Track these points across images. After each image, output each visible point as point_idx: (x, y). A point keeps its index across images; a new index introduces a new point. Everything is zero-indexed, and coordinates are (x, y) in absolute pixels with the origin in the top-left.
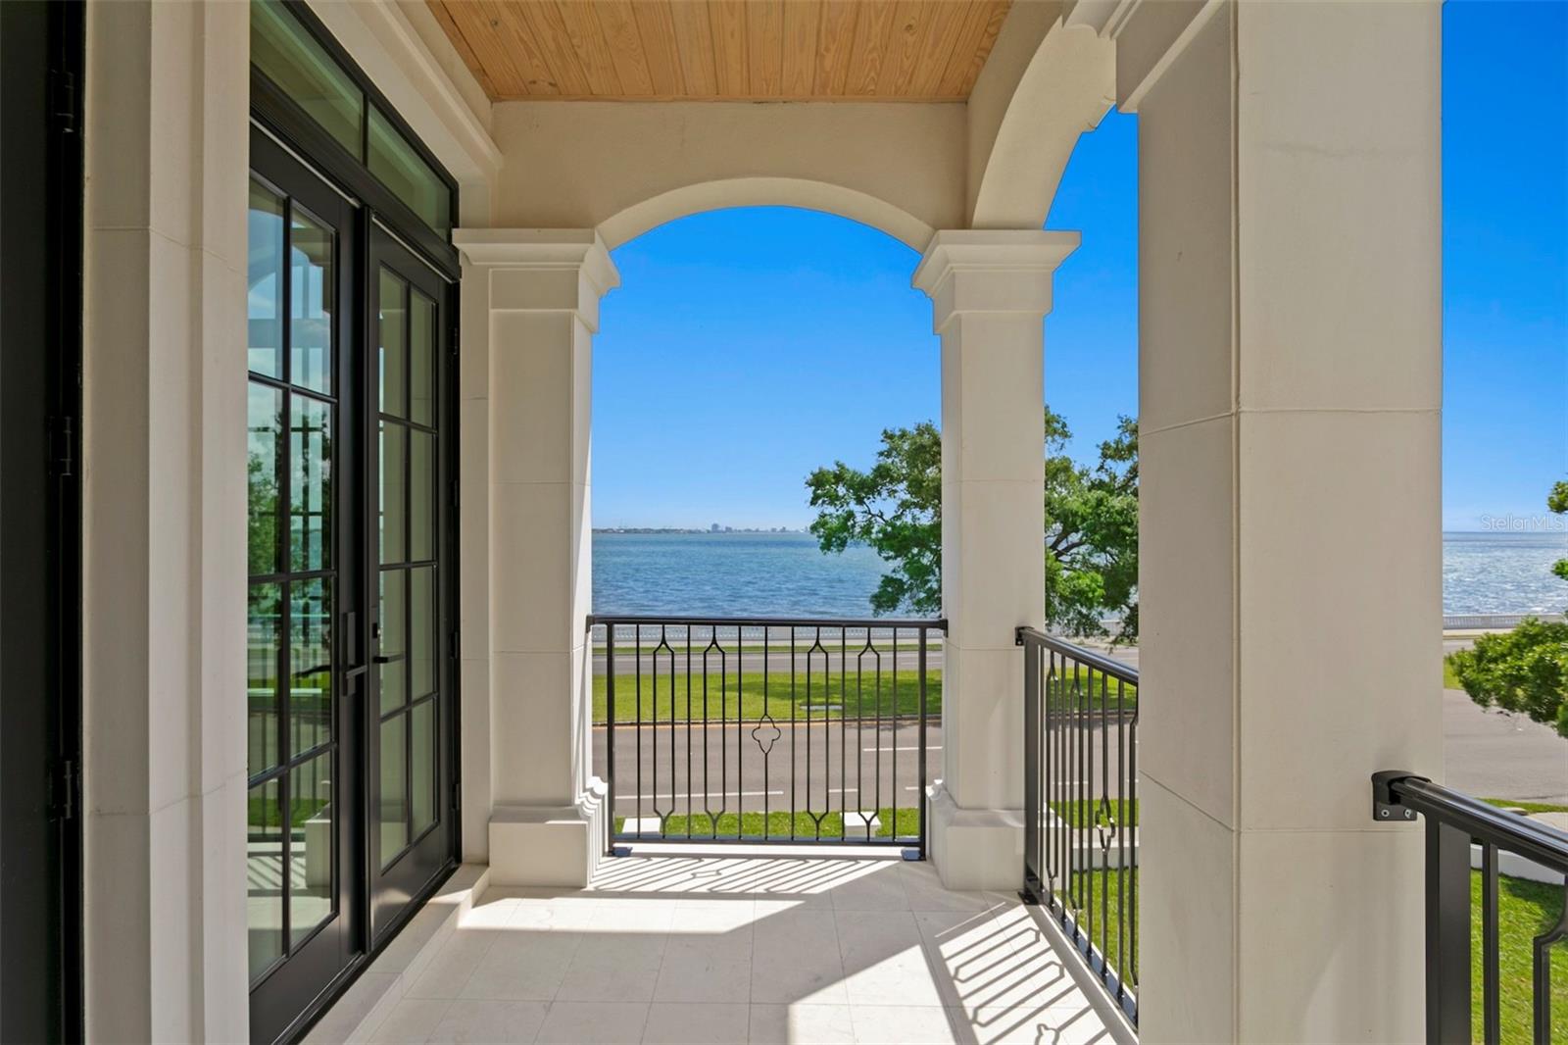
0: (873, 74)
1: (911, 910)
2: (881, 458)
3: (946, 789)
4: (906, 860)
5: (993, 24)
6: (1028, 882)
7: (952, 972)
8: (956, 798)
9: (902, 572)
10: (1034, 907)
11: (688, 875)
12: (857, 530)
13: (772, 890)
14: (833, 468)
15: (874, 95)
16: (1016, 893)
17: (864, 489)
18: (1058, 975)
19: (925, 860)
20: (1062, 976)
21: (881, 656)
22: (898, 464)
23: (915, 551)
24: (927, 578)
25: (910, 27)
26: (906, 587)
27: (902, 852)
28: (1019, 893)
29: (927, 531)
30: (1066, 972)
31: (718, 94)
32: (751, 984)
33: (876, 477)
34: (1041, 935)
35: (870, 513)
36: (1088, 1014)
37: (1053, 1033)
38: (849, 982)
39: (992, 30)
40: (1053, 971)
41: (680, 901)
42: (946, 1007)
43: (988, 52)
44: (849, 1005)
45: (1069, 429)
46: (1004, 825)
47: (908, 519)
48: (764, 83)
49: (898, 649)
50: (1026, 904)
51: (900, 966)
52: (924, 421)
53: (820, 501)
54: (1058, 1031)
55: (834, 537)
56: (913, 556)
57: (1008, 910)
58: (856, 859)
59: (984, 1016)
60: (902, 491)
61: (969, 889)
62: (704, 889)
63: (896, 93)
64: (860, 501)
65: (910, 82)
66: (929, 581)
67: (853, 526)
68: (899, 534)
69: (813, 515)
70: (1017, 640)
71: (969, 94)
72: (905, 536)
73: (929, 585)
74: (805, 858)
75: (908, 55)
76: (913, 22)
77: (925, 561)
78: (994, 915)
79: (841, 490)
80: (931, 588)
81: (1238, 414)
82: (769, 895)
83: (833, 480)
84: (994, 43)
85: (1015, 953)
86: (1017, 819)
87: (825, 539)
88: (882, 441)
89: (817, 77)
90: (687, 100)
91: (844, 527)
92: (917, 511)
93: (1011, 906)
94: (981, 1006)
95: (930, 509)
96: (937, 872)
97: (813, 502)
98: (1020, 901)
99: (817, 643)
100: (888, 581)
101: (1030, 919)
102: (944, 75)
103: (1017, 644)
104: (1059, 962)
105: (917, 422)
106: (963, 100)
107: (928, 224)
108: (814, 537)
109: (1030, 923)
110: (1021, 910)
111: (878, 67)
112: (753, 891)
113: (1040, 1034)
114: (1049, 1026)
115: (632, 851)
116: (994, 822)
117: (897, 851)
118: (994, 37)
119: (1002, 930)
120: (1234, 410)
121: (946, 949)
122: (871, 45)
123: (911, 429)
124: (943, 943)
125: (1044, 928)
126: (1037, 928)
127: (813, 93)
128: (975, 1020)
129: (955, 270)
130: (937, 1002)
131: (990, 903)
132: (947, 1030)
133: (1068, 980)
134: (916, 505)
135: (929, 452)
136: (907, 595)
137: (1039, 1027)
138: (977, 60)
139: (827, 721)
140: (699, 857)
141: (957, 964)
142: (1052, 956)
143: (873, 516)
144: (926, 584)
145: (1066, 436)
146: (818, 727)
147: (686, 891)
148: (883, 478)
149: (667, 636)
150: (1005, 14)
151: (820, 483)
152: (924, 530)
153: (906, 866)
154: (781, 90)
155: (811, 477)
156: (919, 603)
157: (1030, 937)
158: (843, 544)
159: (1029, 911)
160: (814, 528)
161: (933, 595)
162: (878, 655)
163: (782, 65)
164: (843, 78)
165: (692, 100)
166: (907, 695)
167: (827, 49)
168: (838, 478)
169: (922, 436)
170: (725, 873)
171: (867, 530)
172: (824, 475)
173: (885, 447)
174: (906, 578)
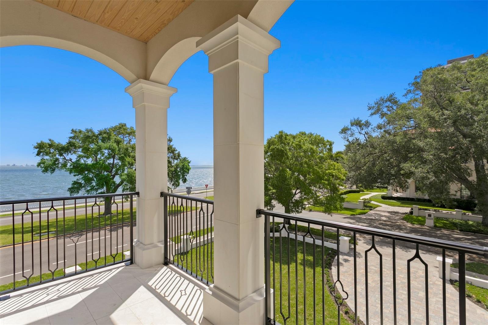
0: (120, 25)
1: (135, 278)
2: (70, 139)
3: (139, 241)
4: (127, 265)
5: (160, 28)
6: (165, 260)
7: (154, 288)
8: (143, 243)
9: (81, 180)
10: (168, 266)
11: (45, 295)
12: (60, 165)
13: (84, 288)
14: (48, 142)
15: (119, 31)
16: (162, 264)
17: (63, 150)
18: (180, 278)
19: (133, 264)
20: (181, 278)
21: (118, 205)
22: (78, 142)
23: (86, 172)
24: (91, 182)
25: (137, 18)
26: (83, 185)
27: (125, 264)
28: (163, 264)
29: (91, 166)
30: (181, 277)
31: (57, 7)
32: (92, 316)
33: (68, 146)
34: (172, 271)
35: (65, 159)
36: (190, 284)
37: (184, 291)
38: (126, 302)
39: (160, 29)
40: (179, 278)
41: (46, 305)
42: (156, 296)
43: (157, 34)
44: (128, 307)
46: (159, 246)
47: (82, 161)
48: (79, 12)
49: (76, 208)
50: (165, 266)
51: (139, 292)
52: (89, 128)
53: (42, 154)
54: (185, 290)
55: (49, 168)
56: (86, 174)
57: (162, 269)
58: (111, 270)
59: (167, 294)
60: (80, 152)
61: (150, 267)
62: (55, 297)
63: (126, 33)
64: (61, 155)
65: (131, 32)
66: (92, 183)
67: (58, 164)
68: (80, 166)
69: (38, 159)
70: (161, 196)
71: (148, 41)
72: (82, 167)
73: (92, 184)
74: (92, 275)
75: (134, 25)
76: (138, 17)
77: (91, 176)
78: (159, 271)
79: (52, 150)
80: (93, 185)
81: (239, 144)
82: (84, 290)
83: (48, 146)
84: (159, 32)
85: (168, 278)
86: (162, 244)
87: (45, 168)
88: (71, 133)
89: (101, 18)
90: (42, 3)
91: (54, 164)
92: (85, 159)
93: (162, 267)
94: (165, 293)
95: (91, 158)
96: (138, 266)
97: (38, 154)
98: (164, 266)
99: (96, 203)
100: (75, 183)
101: (168, 269)
102: (142, 34)
103: (161, 197)
104: (179, 276)
105: (86, 128)
106: (146, 42)
107: (136, 76)
108: (39, 168)
109: (169, 270)
110: (165, 268)
111: (123, 24)
112: (77, 291)
113: (181, 292)
114: (183, 290)
115: (10, 296)
116: (156, 246)
117: (123, 264)
118: (159, 31)
119: (162, 274)
120: (238, 143)
121: (150, 283)
122: (123, 17)
123: (83, 129)
124: (148, 282)
125: (172, 270)
126: (171, 270)
127: (97, 22)
128: (165, 296)
129: (144, 91)
130: (154, 296)
131: (156, 269)
132: (159, 301)
133: (183, 279)
134: (85, 157)
135: (91, 138)
136: (83, 188)
137: (180, 291)
138: (153, 34)
139: (48, 238)
140: (47, 288)
141: (154, 286)
142: (177, 275)
143: (67, 160)
144: (91, 184)
146: (44, 242)
147: (47, 300)
148: (71, 146)
149: (29, 207)
150: (164, 27)
151: (41, 148)
152: (90, 165)
153: (128, 267)
154: (85, 16)
155: (37, 145)
156: (88, 191)
157: (170, 273)
158: (53, 170)
159: (167, 267)
160: (39, 165)
161: (94, 188)
162: (117, 205)
163: (89, 9)
164: (110, 22)
165: (44, 4)
166: (83, 223)
167: (108, 12)
168: (51, 146)
169: (88, 132)
170: (61, 289)
171: (65, 165)
172: (43, 144)
173: (72, 135)
174: (83, 182)
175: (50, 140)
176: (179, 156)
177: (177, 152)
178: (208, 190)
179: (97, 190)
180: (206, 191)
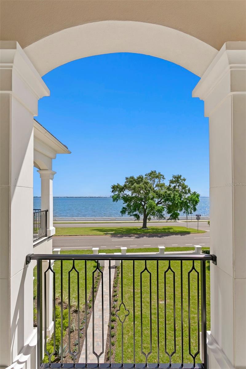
2: (125, 183)
14: (116, 185)
17: (122, 189)
26: (127, 209)
33: (124, 186)
45: (165, 177)
53: (114, 191)
55: (115, 199)
69: (112, 194)
79: (118, 190)
88: (126, 179)
91: (118, 197)
97: (112, 192)
100: (124, 208)
136: (127, 211)
144: (131, 209)
145: (164, 179)
151: (114, 188)
155: (112, 186)
158: (117, 200)
160: (112, 197)
168: (117, 187)
173: (126, 181)
174: (127, 207)
175: (118, 184)
176: (189, 191)
177: (187, 188)
178: (188, 220)
179: (133, 212)
180: (186, 221)
